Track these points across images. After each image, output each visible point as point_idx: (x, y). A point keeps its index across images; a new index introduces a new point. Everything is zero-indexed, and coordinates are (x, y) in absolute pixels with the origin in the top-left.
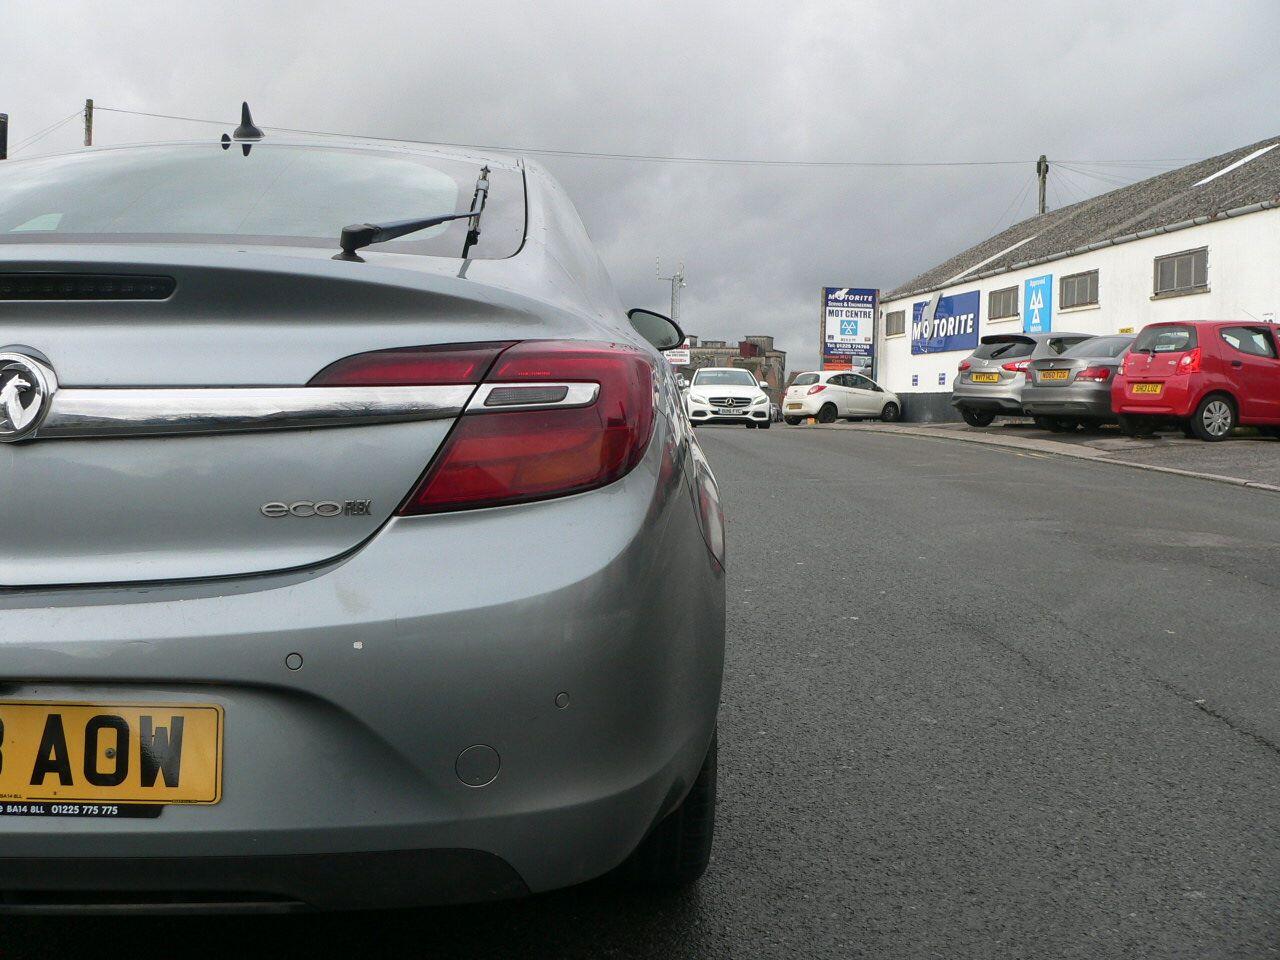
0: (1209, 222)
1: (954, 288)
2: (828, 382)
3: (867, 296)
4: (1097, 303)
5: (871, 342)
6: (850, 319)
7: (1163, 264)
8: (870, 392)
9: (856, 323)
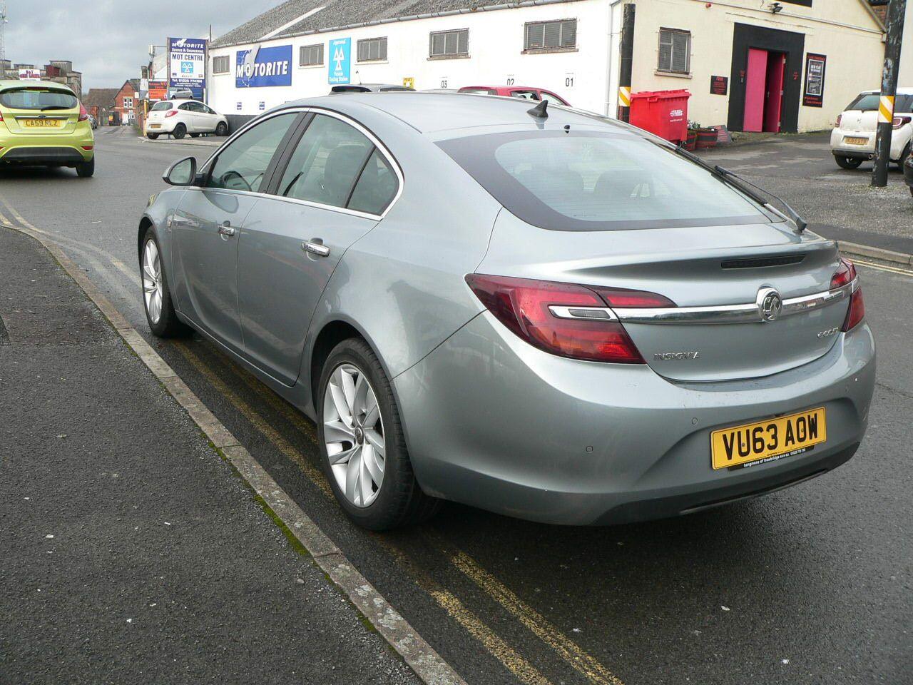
0: (471, 12)
1: (271, 42)
2: (179, 108)
3: (201, 45)
4: (386, 59)
5: (203, 78)
6: (188, 61)
7: (436, 38)
8: (207, 115)
9: (192, 64)
